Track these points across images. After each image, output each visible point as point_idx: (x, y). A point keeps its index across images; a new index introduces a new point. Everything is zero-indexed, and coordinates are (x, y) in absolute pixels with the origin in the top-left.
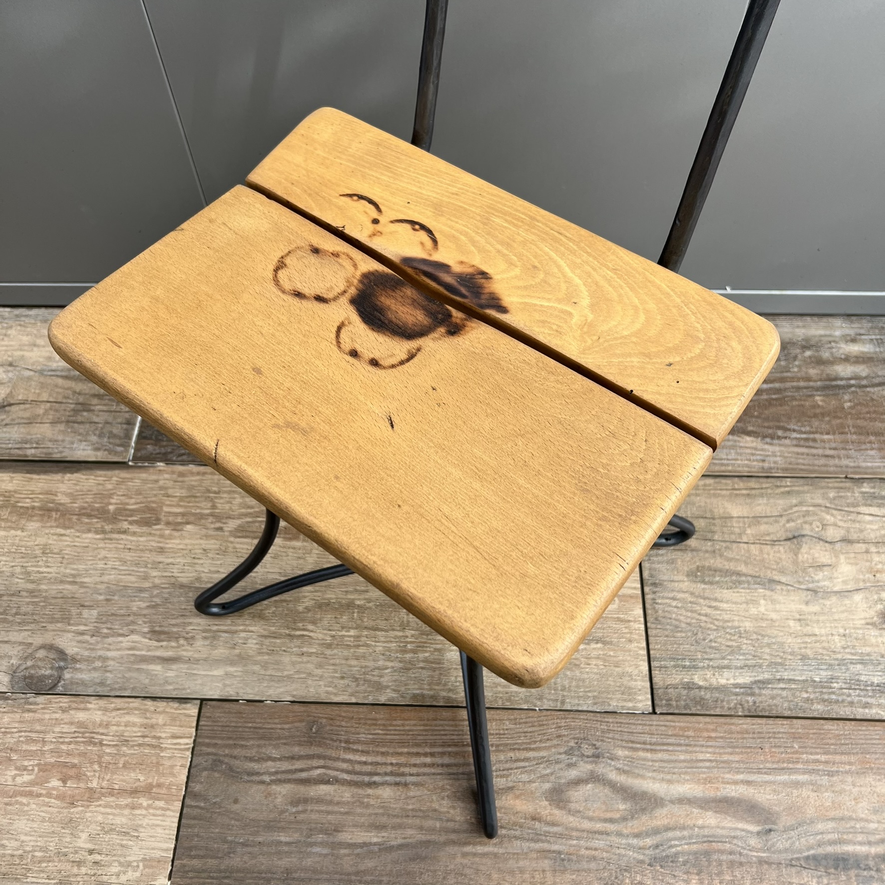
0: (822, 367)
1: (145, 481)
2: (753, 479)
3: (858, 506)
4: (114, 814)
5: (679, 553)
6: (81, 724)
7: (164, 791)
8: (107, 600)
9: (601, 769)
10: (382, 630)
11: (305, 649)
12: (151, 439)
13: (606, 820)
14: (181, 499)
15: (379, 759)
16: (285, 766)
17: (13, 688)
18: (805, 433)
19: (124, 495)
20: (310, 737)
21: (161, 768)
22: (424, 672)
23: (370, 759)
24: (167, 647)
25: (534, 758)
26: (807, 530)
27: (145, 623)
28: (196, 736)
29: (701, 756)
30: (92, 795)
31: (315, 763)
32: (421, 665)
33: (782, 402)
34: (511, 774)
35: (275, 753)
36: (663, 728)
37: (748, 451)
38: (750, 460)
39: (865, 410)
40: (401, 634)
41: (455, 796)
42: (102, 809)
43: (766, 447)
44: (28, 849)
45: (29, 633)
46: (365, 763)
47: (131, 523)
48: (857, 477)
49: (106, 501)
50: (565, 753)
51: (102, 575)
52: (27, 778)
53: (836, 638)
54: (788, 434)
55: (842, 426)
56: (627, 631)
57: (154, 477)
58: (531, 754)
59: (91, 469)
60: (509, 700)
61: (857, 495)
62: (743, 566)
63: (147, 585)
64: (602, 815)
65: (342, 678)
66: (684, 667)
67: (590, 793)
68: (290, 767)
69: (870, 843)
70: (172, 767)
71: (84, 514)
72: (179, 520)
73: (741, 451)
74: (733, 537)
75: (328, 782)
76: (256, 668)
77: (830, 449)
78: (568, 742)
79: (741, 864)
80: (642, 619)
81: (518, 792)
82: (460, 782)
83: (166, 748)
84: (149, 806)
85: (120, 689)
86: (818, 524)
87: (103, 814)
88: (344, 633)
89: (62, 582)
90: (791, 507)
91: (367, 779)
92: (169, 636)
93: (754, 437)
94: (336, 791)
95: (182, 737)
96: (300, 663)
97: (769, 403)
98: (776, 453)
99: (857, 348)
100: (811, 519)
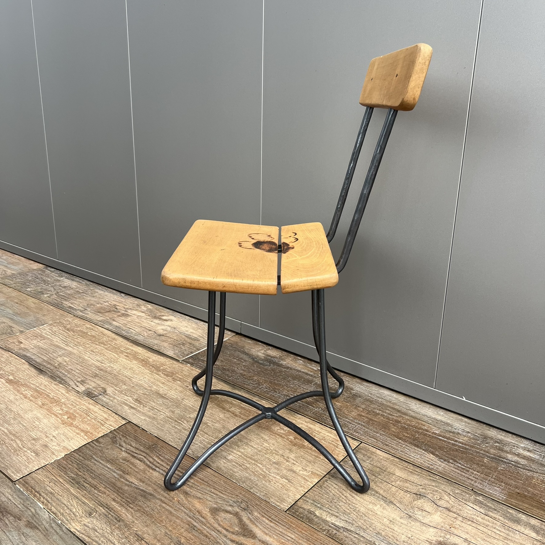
0: (500, 452)
1: (179, 366)
2: (420, 468)
3: (469, 502)
4: (71, 432)
6: (89, 409)
7: (91, 435)
8: (133, 386)
9: (242, 513)
11: (176, 426)
12: (193, 358)
13: (225, 529)
14: (185, 375)
15: (165, 465)
16: (133, 449)
17: (83, 392)
18: (465, 466)
19: (169, 367)
20: (150, 447)
21: (97, 430)
24: (135, 404)
25: (220, 496)
26: (429, 496)
27: (137, 396)
28: (117, 428)
29: (289, 535)
30: (71, 425)
31: (143, 454)
33: (464, 453)
35: (134, 445)
36: (284, 518)
38: (425, 462)
39: (509, 474)
42: (69, 429)
43: (439, 462)
44: (39, 426)
45: (103, 383)
46: (159, 463)
47: (163, 374)
48: (479, 492)
49: (162, 366)
50: (233, 501)
51: (139, 381)
52: (60, 412)
53: (404, 536)
54: (455, 463)
55: (489, 473)
56: (303, 483)
57: (183, 367)
58: (220, 494)
59: (168, 358)
61: (472, 498)
63: (149, 388)
66: (316, 506)
67: (229, 518)
68: (134, 451)
70: (100, 431)
71: (152, 366)
72: (178, 379)
73: (424, 457)
74: (388, 481)
75: (141, 461)
76: (156, 423)
78: (239, 499)
80: (315, 484)
83: (104, 426)
84: (82, 436)
85: (110, 407)
86: (438, 497)
89: (126, 377)
90: (430, 485)
91: (154, 467)
92: (140, 402)
93: (436, 456)
94: (140, 464)
95: (112, 426)
96: (171, 428)
97: (457, 450)
98: (441, 466)
99: (528, 454)
100: (436, 494)
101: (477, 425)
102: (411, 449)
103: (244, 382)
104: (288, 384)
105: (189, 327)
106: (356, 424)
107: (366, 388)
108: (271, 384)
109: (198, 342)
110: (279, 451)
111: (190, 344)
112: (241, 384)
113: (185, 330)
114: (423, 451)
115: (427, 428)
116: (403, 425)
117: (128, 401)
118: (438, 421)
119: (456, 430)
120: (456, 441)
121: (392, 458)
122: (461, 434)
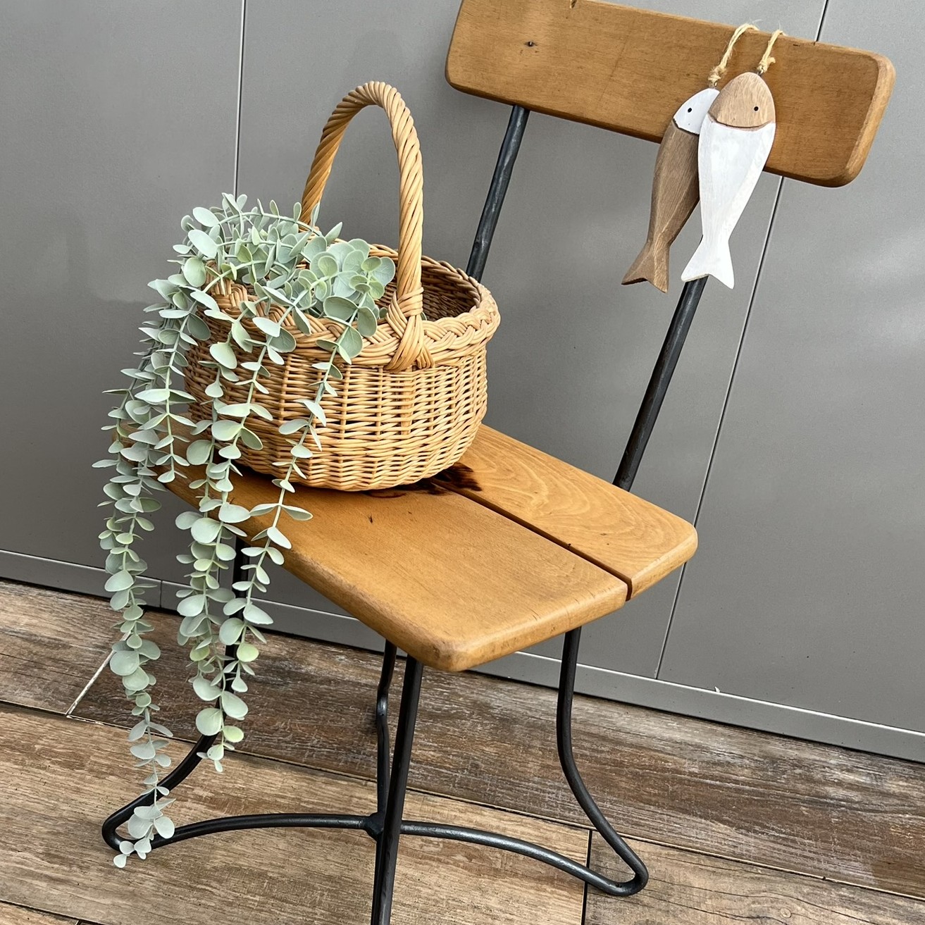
0: (813, 785)
1: (79, 733)
2: (722, 860)
3: (833, 905)
5: (629, 905)
8: (8, 818)
10: (290, 903)
11: (203, 901)
12: (96, 701)
14: (111, 754)
18: (784, 833)
19: (54, 740)
24: (57, 869)
26: (773, 913)
27: (41, 845)
33: (764, 804)
37: (721, 836)
38: (721, 843)
39: (852, 828)
40: (310, 910)
43: (741, 836)
47: (53, 763)
48: (836, 881)
49: (34, 740)
51: (9, 797)
54: (766, 830)
55: (827, 836)
57: (90, 732)
59: (27, 713)
61: (834, 896)
63: (53, 814)
71: (8, 747)
72: (104, 770)
73: (713, 834)
74: (691, 904)
76: (148, 906)
77: (810, 852)
86: (787, 911)
88: (249, 896)
90: (759, 892)
92: (63, 861)
93: (729, 826)
96: (194, 911)
97: (751, 802)
98: (750, 843)
99: (852, 777)
100: (780, 905)
101: (744, 737)
102: (680, 821)
103: (264, 740)
104: (359, 721)
105: (11, 610)
106: (555, 791)
107: (510, 696)
108: (326, 732)
109: (69, 651)
110: (461, 898)
111: (55, 660)
112: (261, 749)
113: (5, 620)
114: (703, 821)
115: (674, 766)
116: (632, 769)
117: (28, 866)
118: (681, 743)
119: (721, 758)
120: (736, 782)
121: (665, 852)
122: (733, 765)
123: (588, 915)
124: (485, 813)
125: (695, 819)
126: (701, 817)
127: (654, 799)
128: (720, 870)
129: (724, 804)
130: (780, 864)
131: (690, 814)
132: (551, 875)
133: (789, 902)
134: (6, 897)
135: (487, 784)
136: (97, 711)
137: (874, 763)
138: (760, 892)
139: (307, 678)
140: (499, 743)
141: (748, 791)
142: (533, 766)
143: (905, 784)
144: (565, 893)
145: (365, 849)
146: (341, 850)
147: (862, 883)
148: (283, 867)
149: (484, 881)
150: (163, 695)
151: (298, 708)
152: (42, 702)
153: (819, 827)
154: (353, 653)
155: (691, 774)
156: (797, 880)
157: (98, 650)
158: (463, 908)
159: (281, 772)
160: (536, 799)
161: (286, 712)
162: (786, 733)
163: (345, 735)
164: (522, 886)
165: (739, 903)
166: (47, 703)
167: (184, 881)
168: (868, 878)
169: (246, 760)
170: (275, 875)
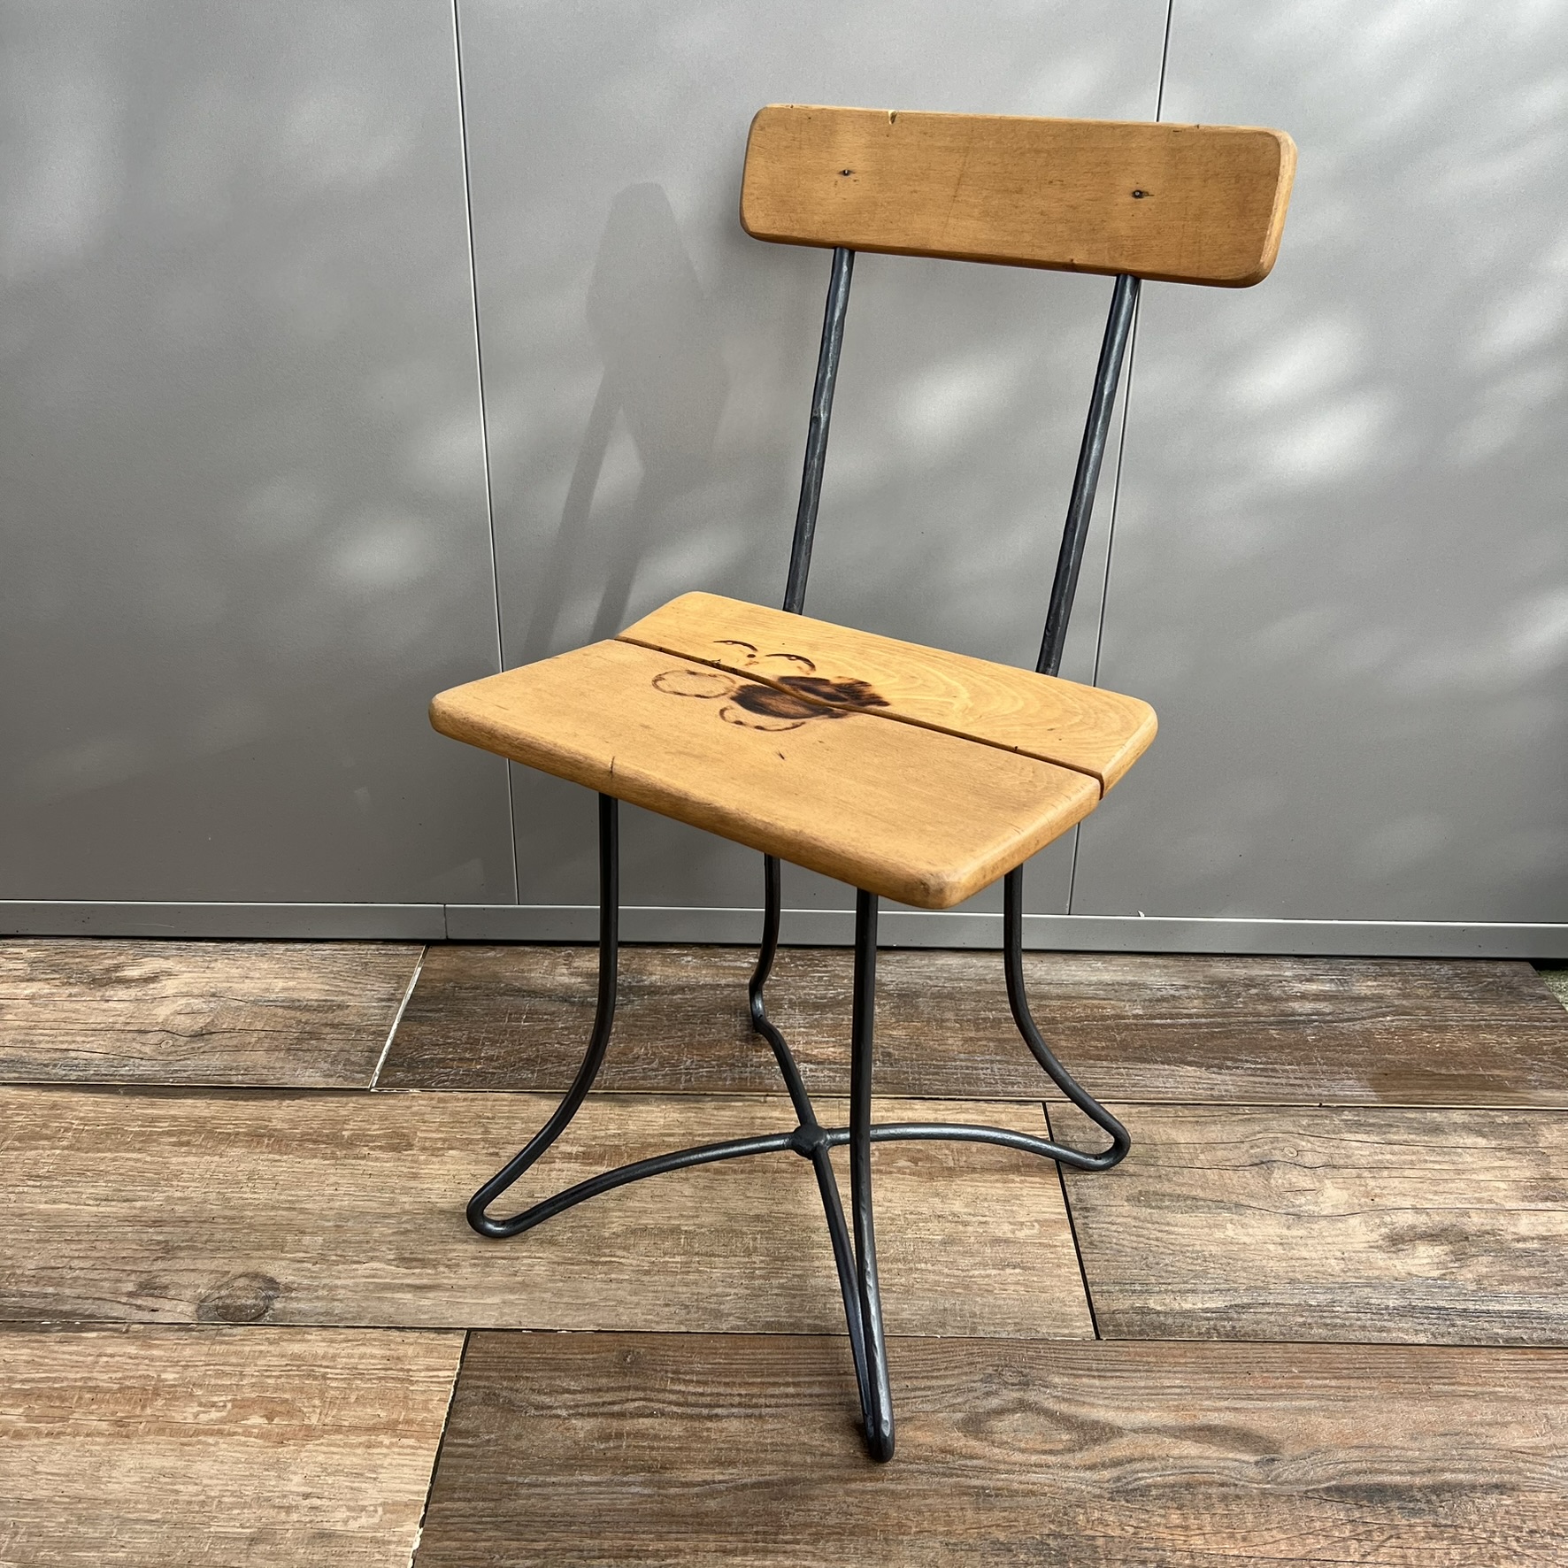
0: (1274, 1004)
1: (392, 1107)
2: (1202, 1107)
3: (1340, 1132)
4: (342, 1454)
5: (1114, 1178)
6: (295, 1357)
7: (415, 1427)
8: (337, 1226)
9: (1031, 1396)
10: (719, 1256)
11: (613, 1276)
12: (402, 1066)
13: (1044, 1452)
14: (442, 1124)
15: (721, 1390)
16: (589, 1398)
17: (199, 1318)
18: (1261, 1063)
19: (363, 1121)
20: (624, 1368)
21: (410, 1403)
22: (781, 1299)
23: (708, 1390)
24: (420, 1274)
25: (939, 1387)
26: (1277, 1155)
27: (391, 1250)
28: (461, 1367)
29: (1167, 1383)
30: (309, 1433)
31: (632, 1394)
32: (776, 1291)
33: (1227, 1035)
34: (908, 1403)
35: (573, 1385)
36: (1114, 1354)
37: (1192, 1079)
38: (1195, 1088)
39: (1333, 1043)
40: (747, 1260)
41: (830, 1428)
42: (325, 1449)
43: (1214, 1076)
44: (213, 1494)
45: (226, 1261)
46: (702, 1394)
47: (372, 1149)
48: (1335, 1105)
49: (339, 1127)
50: (981, 1380)
51: (330, 1201)
52: (214, 1415)
53: (1333, 1262)
54: (1239, 1064)
55: (1308, 1057)
56: (1053, 1256)
57: (407, 1103)
58: (934, 1383)
59: (319, 1096)
60: (899, 1327)
61: (1337, 1122)
62: (1199, 1190)
63: (393, 1210)
64: (1039, 1447)
65: (667, 1305)
66: (1134, 1291)
67: (1020, 1422)
68: (597, 1400)
69: (1412, 1473)
70: (427, 1401)
71: (308, 1140)
72: (439, 1145)
73: (1182, 1079)
74: (1183, 1163)
75: (651, 1415)
76: (547, 1296)
77: (1296, 1078)
78: (985, 1369)
79: (1238, 1497)
80: (1073, 1245)
81: (918, 1424)
82: (837, 1413)
83: (417, 1381)
84: (392, 1444)
85: (354, 1319)
86: (1292, 1150)
87: (324, 1453)
88: (667, 1259)
89: (273, 1208)
91: (705, 1411)
92: (424, 1263)
93: (1197, 1067)
94: (662, 1424)
95: (440, 1370)
96: (607, 1290)
97: (1213, 1036)
98: (1226, 1082)
99: (1315, 987)
100: (1281, 1145)
101: (1181, 964)
102: (1141, 1073)
103: (625, 1073)
104: (733, 1031)
105: (258, 975)
106: (988, 1066)
107: (901, 967)
108: (697, 1049)
109: (347, 1011)
110: (919, 1209)
111: (333, 1026)
112: (626, 1083)
113: (254, 988)
114: (1166, 1067)
115: (1113, 1012)
116: (1067, 1024)
117: (381, 1277)
118: (1113, 985)
119: (1164, 992)
120: (1189, 1016)
121: (1135, 1110)
122: (1179, 998)
123: (1072, 1199)
124: (916, 1107)
125: (1156, 1066)
126: (1163, 1063)
127: (1103, 1053)
128: (1203, 1119)
129: (1184, 1044)
130: (1267, 1098)
131: (1149, 1063)
132: (1014, 1162)
133: (1291, 1139)
134: (367, 1321)
135: (907, 1073)
136: (406, 1077)
137: (1334, 966)
138: (1254, 1134)
139: (654, 990)
140: (906, 1024)
141: (1205, 1024)
142: (954, 1042)
143: (1375, 984)
144: (1037, 1179)
145: (789, 1176)
146: (760, 1183)
147: (1363, 1102)
148: (697, 1217)
149: (940, 1185)
150: (483, 1044)
151: (654, 1027)
152: (335, 1078)
153: (1297, 1049)
154: (700, 952)
155: (1136, 1016)
156: (1292, 1112)
157: (384, 1004)
158: (926, 1221)
159: (658, 1106)
160: (968, 1079)
161: (642, 1035)
162: (1227, 951)
163: (722, 1048)
164: (985, 1181)
165: (1237, 1151)
166: (341, 1079)
167: (582, 1257)
168: (1367, 1094)
169: (612, 1100)
170: (691, 1228)
